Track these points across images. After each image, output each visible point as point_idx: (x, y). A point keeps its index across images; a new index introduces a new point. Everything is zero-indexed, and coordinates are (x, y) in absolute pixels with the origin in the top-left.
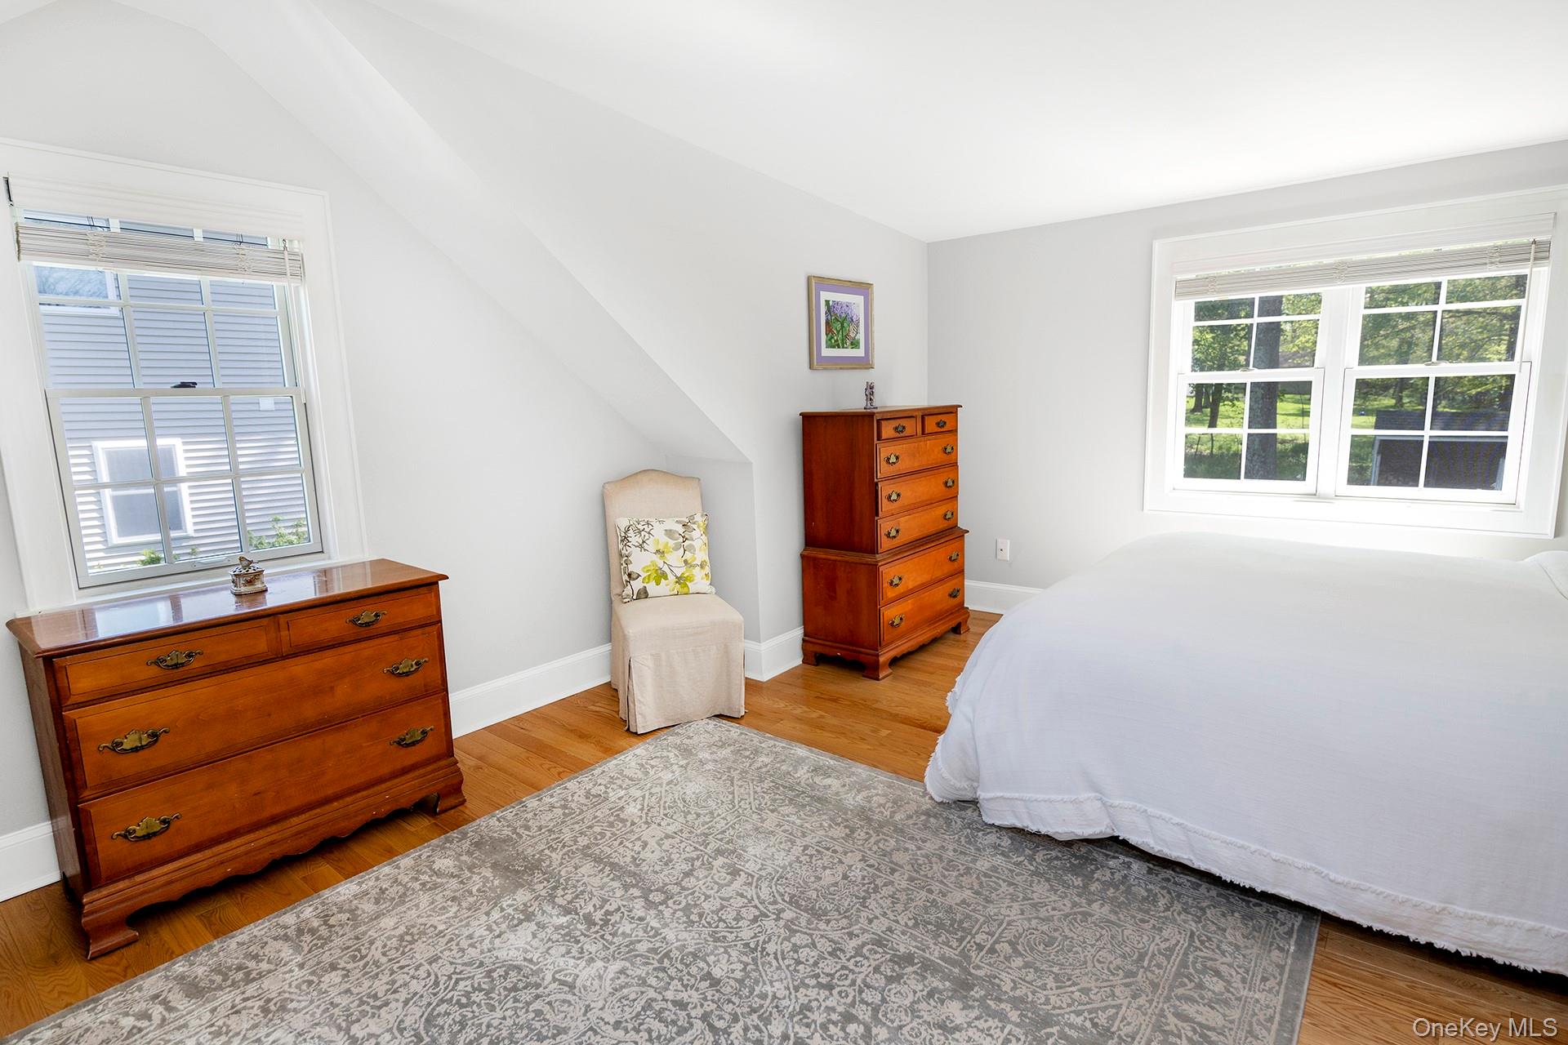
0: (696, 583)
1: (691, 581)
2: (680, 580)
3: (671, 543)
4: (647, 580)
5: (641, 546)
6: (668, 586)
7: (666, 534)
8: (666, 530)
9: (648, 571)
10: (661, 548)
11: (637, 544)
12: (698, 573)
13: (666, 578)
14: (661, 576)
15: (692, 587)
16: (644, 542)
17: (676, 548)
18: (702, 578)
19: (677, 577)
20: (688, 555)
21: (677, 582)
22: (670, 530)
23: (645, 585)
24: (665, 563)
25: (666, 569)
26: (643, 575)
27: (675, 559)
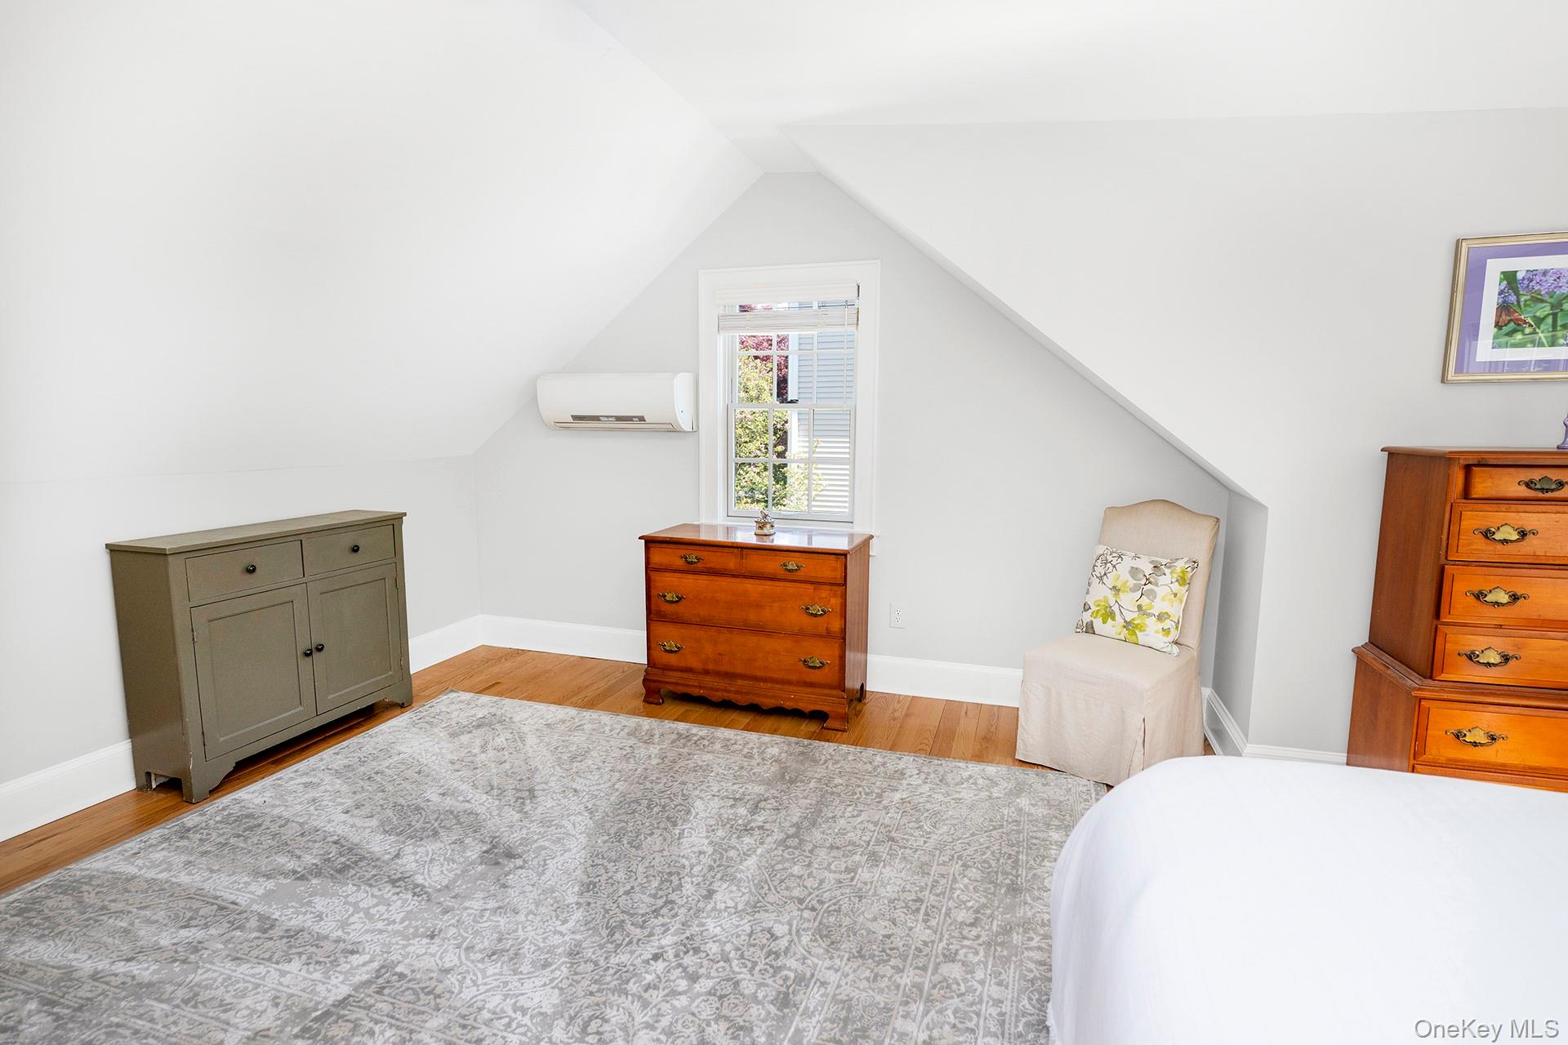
0: (1147, 635)
1: (1141, 631)
2: (1128, 625)
3: (1132, 582)
4: (1095, 615)
5: (1101, 578)
6: (1113, 628)
7: (1130, 572)
8: (1133, 568)
9: (1098, 605)
10: (1119, 586)
11: (1099, 575)
12: (1152, 624)
13: (1113, 619)
14: (1109, 614)
15: (1141, 637)
16: (1105, 574)
17: (1134, 589)
18: (1156, 632)
19: (1125, 621)
20: (1145, 601)
21: (1124, 627)
22: (1137, 569)
23: (1092, 619)
24: (1116, 601)
25: (1116, 608)
26: (1094, 608)
27: (1128, 600)
